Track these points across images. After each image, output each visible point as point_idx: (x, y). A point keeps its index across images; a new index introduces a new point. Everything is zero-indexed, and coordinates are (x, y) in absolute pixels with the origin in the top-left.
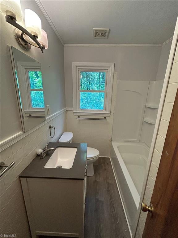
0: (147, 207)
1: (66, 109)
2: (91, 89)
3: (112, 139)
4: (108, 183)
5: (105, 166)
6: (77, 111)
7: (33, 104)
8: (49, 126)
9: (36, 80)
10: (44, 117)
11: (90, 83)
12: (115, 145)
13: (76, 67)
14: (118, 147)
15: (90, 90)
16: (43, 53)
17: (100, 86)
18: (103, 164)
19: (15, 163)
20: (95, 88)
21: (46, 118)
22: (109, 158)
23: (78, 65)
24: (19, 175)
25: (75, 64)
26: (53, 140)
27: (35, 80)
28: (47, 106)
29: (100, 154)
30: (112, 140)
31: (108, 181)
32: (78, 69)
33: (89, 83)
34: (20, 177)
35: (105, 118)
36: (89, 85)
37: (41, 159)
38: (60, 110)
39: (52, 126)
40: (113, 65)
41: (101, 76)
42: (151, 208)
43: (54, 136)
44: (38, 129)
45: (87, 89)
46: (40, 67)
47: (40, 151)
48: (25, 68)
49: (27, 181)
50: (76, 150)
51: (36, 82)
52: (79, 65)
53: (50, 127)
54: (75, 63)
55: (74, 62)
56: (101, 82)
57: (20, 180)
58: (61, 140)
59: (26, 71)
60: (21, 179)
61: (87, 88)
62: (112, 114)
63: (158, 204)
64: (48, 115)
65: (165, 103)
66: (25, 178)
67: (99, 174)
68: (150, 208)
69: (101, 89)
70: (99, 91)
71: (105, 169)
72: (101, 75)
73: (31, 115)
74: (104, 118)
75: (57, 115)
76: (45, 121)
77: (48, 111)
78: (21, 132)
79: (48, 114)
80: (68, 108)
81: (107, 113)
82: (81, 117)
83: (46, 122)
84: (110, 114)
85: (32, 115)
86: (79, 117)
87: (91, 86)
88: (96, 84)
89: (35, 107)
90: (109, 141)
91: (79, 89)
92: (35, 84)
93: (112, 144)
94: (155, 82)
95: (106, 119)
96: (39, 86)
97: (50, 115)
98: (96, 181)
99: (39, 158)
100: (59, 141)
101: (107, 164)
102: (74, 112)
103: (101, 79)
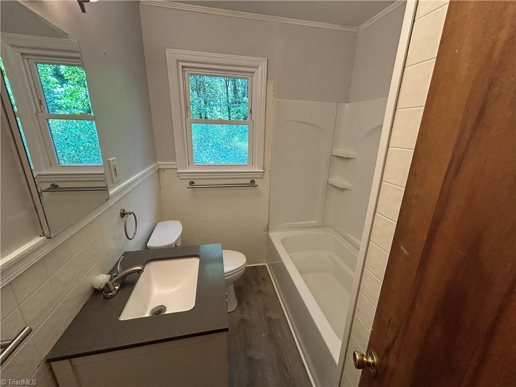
0: (365, 359)
1: (158, 165)
2: (209, 116)
3: (268, 225)
4: (269, 320)
5: (258, 284)
6: (186, 168)
7: (60, 156)
8: (118, 212)
9: (60, 90)
10: (105, 189)
11: (205, 103)
12: (276, 237)
13: (178, 61)
14: (283, 242)
15: (206, 118)
16: (84, 11)
17: (229, 109)
18: (253, 282)
19: (30, 331)
20: (219, 113)
21: (111, 193)
22: (265, 266)
23: (180, 57)
24: (44, 356)
25: (173, 54)
26: (134, 246)
27: (55, 90)
28: (109, 161)
29: (248, 262)
30: (270, 228)
31: (267, 315)
32: (183, 67)
33: (203, 102)
34: (49, 361)
35: (253, 182)
36: (204, 106)
37: (106, 298)
38: (143, 169)
39: (127, 211)
40: (264, 64)
41: (229, 89)
42: (373, 358)
43: (135, 234)
44: (91, 223)
45: (201, 117)
46: (78, 55)
47: (102, 279)
48: (22, 54)
49: (73, 367)
50: (196, 262)
51: (58, 96)
52: (184, 57)
53: (123, 214)
54: (173, 51)
55: (169, 48)
56: (230, 101)
57: (51, 369)
58: (153, 243)
59: (26, 60)
60: (53, 364)
61: (200, 114)
62: (267, 172)
63: (388, 351)
64: (115, 184)
65: (390, 148)
66: (67, 361)
67: (248, 303)
68: (370, 360)
69: (233, 117)
70: (229, 122)
71: (260, 291)
72: (230, 85)
73: (56, 184)
74: (249, 182)
75: (137, 183)
76: (107, 200)
77: (113, 172)
78: (38, 240)
79: (115, 180)
80: (162, 164)
81: (256, 170)
82: (196, 182)
83: (111, 203)
84: (263, 172)
85: (60, 185)
86: (192, 183)
87: (208, 108)
88: (220, 105)
89: (67, 164)
90: (264, 230)
91: (187, 117)
92: (56, 101)
93: (271, 236)
94: (347, 104)
95: (256, 184)
96: (68, 107)
97: (119, 182)
98: (243, 320)
99: (102, 296)
100: (149, 244)
101: (263, 279)
102: (178, 171)
103: (231, 94)
